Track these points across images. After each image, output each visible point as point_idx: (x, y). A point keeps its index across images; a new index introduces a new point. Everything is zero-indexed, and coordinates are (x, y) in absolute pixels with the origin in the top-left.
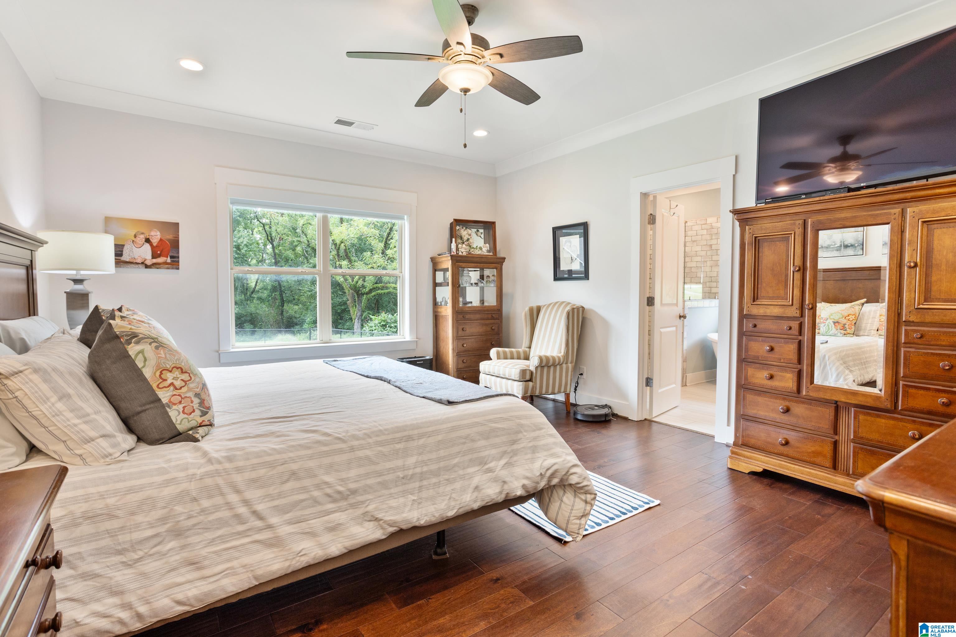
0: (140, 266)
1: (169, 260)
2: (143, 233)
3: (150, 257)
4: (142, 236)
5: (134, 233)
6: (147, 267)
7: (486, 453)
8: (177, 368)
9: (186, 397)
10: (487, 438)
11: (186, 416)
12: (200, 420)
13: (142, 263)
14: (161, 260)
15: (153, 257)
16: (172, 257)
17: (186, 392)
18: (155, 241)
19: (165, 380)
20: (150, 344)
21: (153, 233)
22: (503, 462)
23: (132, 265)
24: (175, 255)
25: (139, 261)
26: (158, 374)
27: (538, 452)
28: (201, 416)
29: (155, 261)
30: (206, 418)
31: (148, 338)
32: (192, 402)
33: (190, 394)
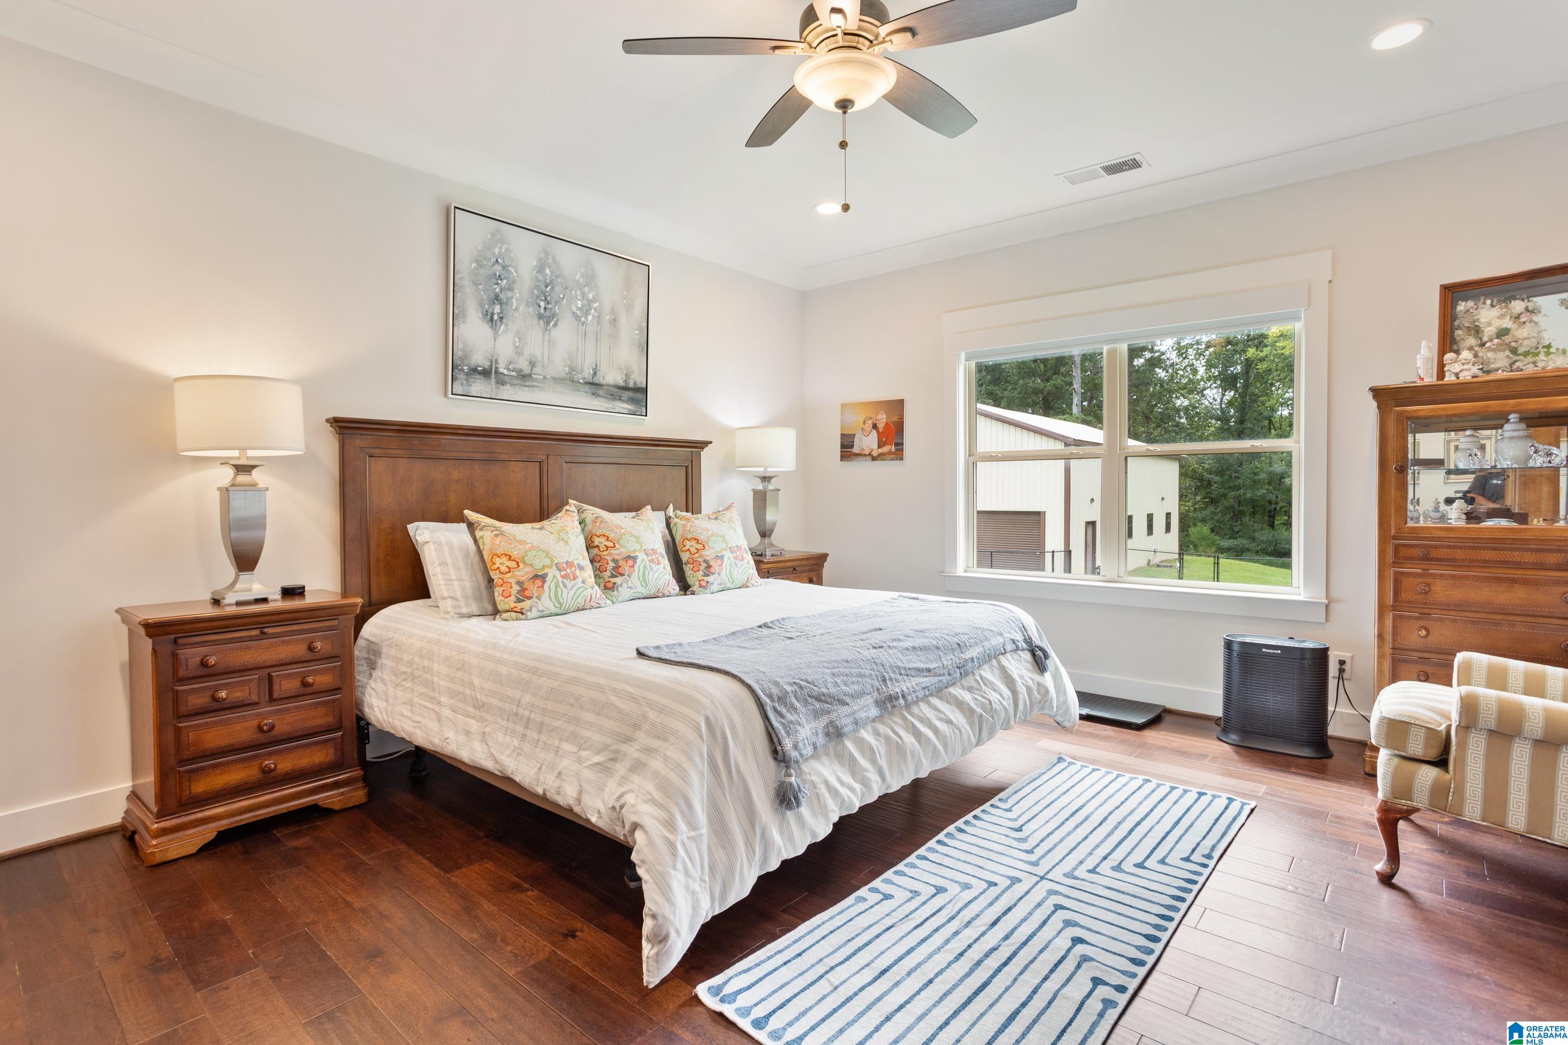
0: (868, 458)
1: (893, 448)
2: (870, 418)
3: (877, 447)
4: (870, 422)
5: (863, 419)
6: (874, 459)
7: (588, 734)
8: (506, 555)
9: (507, 582)
10: (598, 714)
11: (503, 598)
12: (512, 605)
13: (870, 454)
14: (885, 449)
15: (880, 446)
16: (897, 445)
17: (509, 578)
18: (881, 426)
19: (494, 564)
20: (492, 531)
21: (879, 417)
22: (598, 759)
23: (861, 458)
24: (899, 441)
25: (867, 452)
26: (490, 557)
27: (639, 775)
28: (515, 602)
29: (880, 450)
30: (520, 605)
31: (490, 526)
32: (511, 587)
33: (513, 581)
